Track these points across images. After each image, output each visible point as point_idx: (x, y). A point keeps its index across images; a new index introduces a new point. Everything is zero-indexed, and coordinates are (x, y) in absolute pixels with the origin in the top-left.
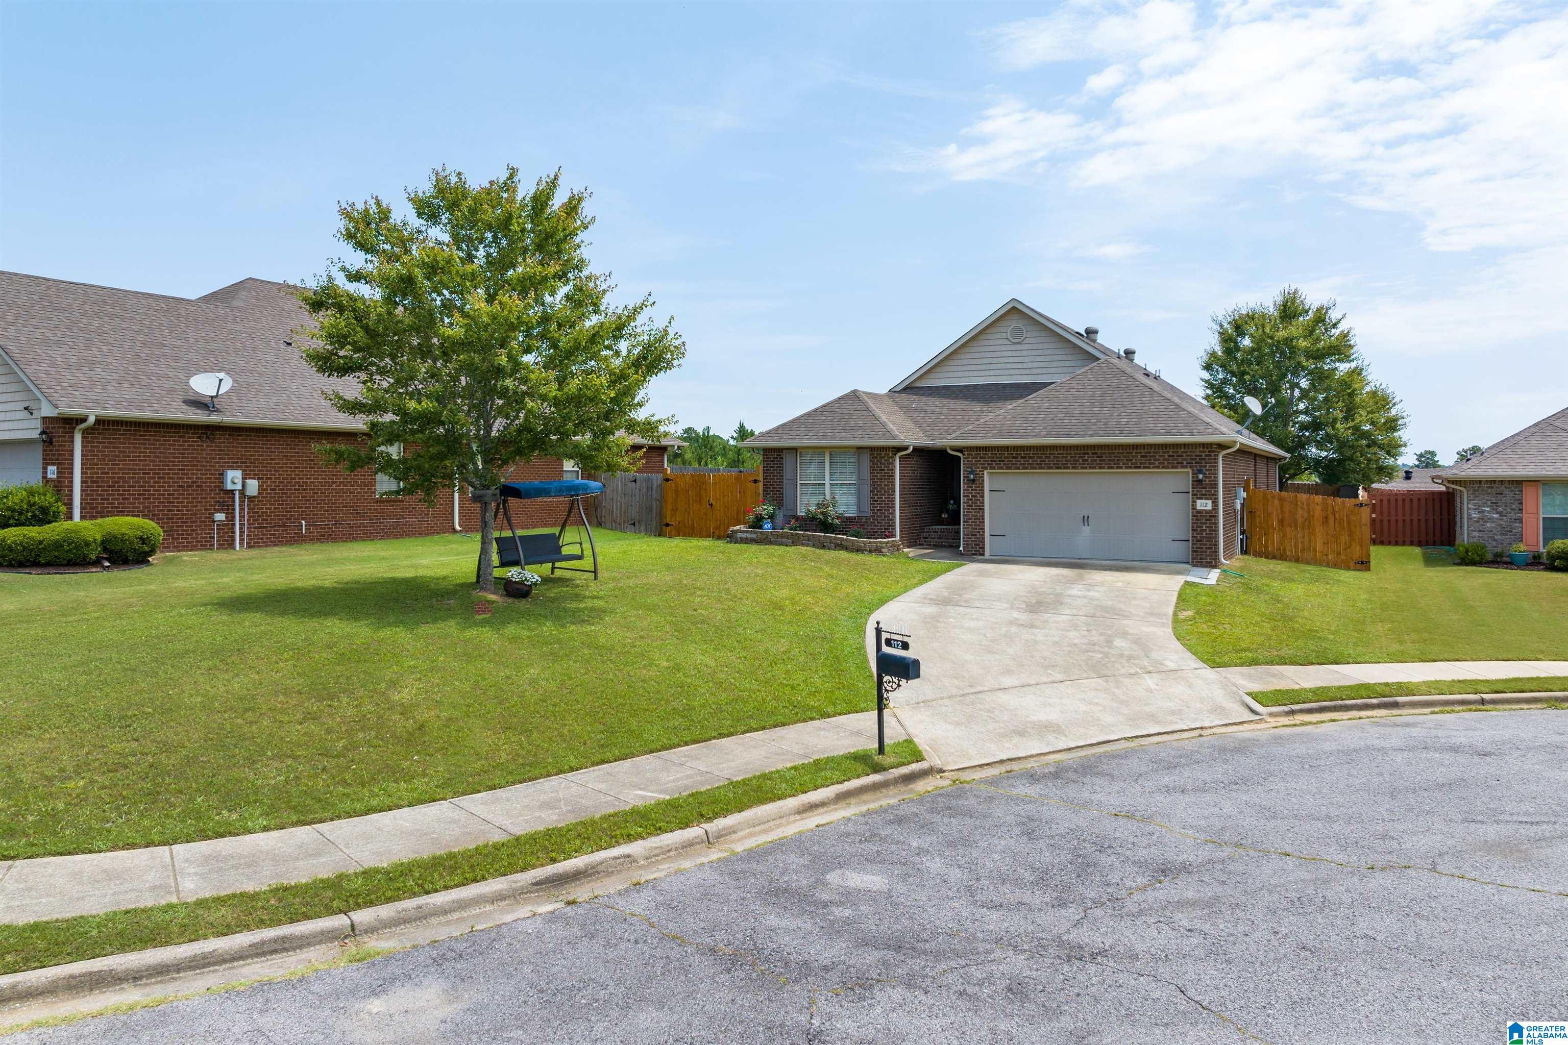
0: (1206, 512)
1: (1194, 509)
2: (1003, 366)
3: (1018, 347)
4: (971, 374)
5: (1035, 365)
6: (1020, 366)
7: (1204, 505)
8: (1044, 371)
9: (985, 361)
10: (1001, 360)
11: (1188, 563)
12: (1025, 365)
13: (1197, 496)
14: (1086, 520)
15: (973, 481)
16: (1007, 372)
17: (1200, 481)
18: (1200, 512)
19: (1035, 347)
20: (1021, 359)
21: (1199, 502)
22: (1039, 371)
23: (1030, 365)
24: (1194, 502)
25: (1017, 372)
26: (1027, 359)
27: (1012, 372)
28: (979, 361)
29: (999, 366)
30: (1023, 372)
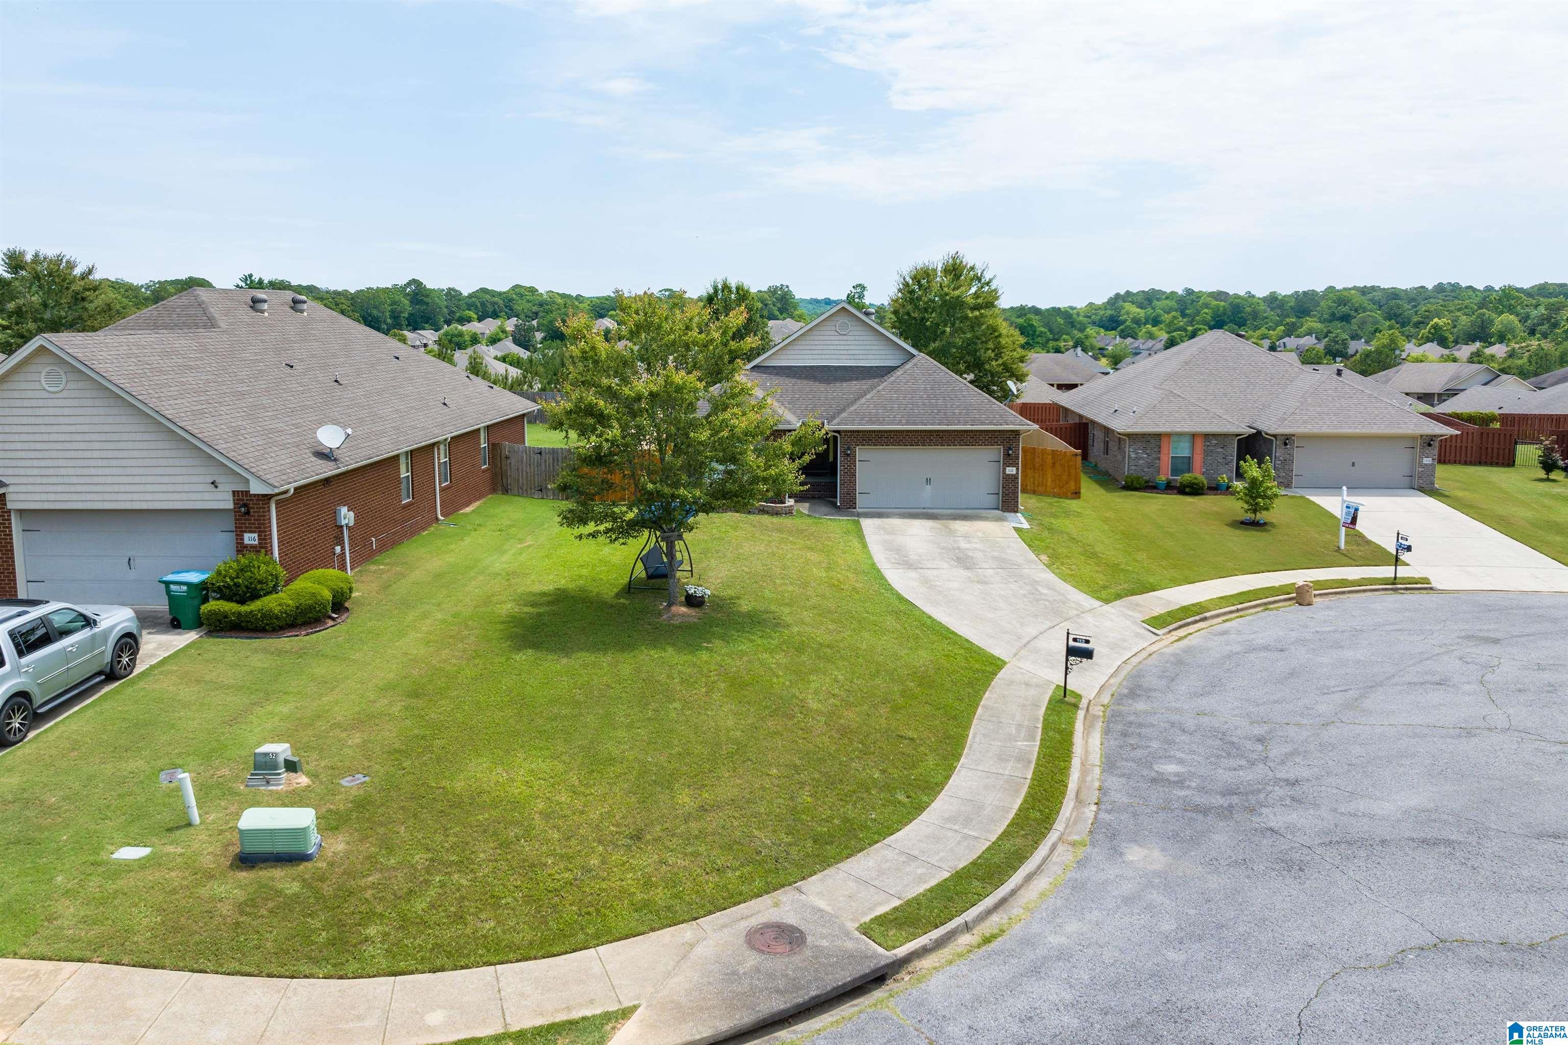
0: (1012, 475)
1: (1004, 473)
2: (833, 352)
3: (845, 338)
4: (807, 357)
5: (857, 352)
6: (846, 352)
7: (1011, 471)
8: (864, 357)
9: (818, 347)
10: (832, 347)
11: (998, 509)
12: (850, 352)
13: (1006, 465)
14: (928, 481)
15: (848, 455)
16: (835, 357)
17: (1009, 455)
18: (1009, 475)
19: (857, 338)
20: (846, 348)
21: (1008, 469)
22: (861, 357)
23: (853, 352)
24: (1004, 469)
25: (844, 357)
26: (851, 347)
27: (839, 357)
28: (814, 347)
29: (829, 352)
30: (848, 357)
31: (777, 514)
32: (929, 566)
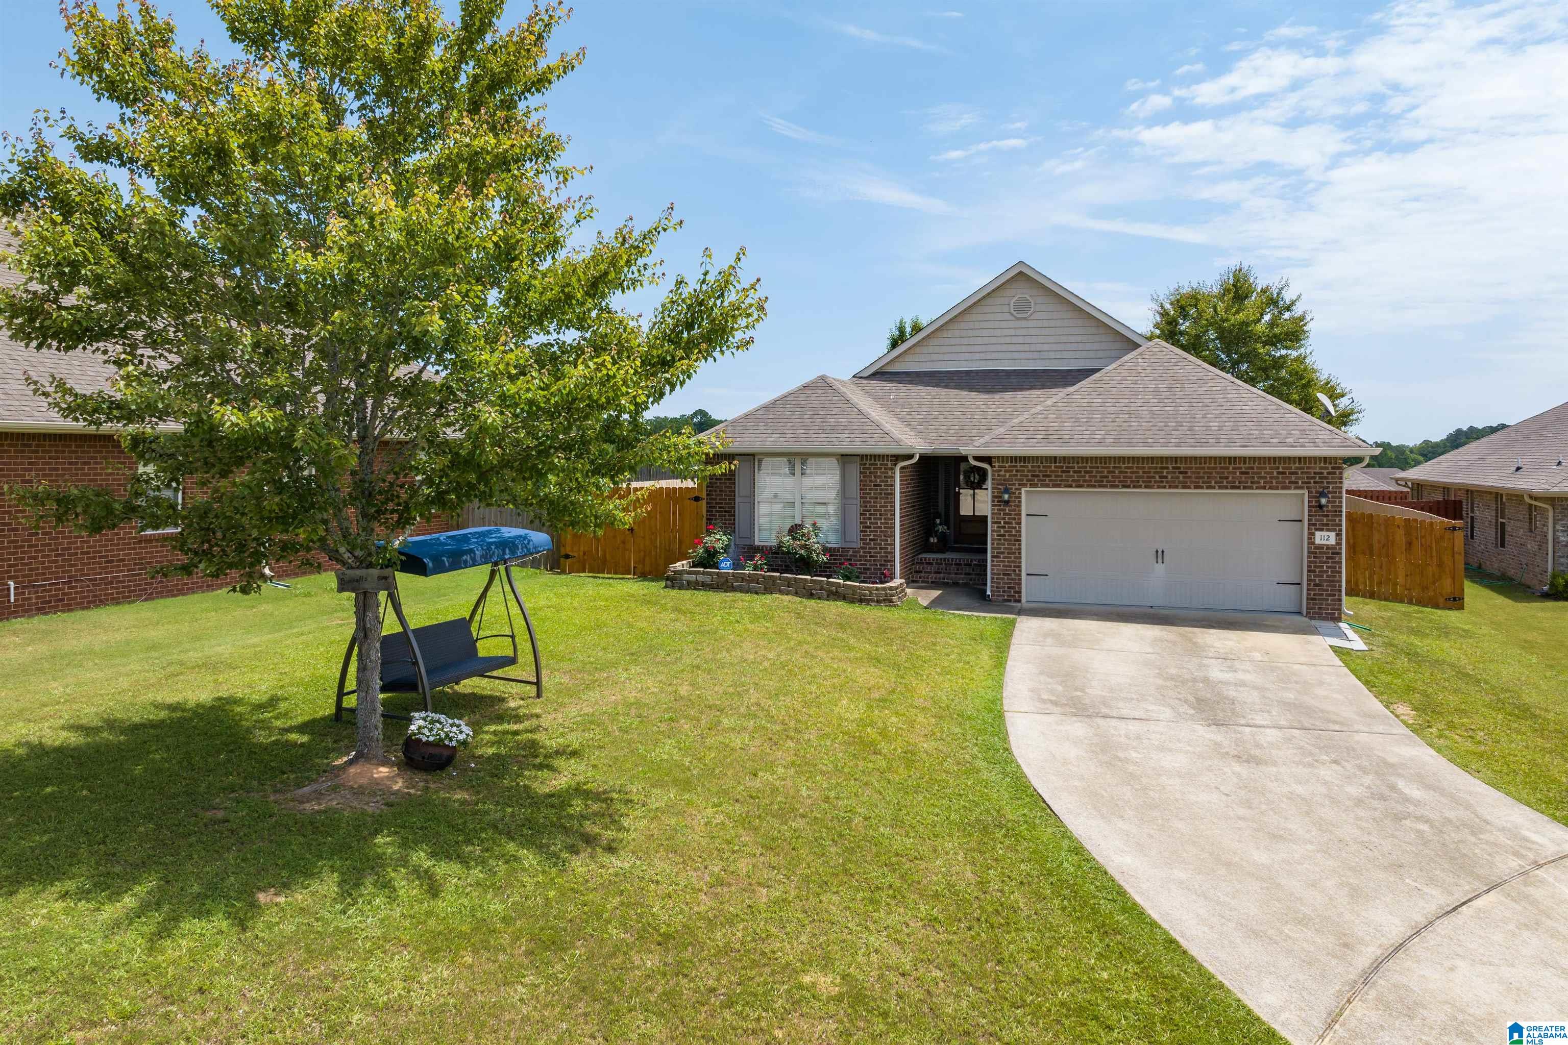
0: (1328, 547)
1: (1311, 542)
2: (1004, 348)
3: (1024, 323)
4: (962, 356)
5: (1046, 347)
6: (1026, 348)
7: (1325, 538)
8: (1058, 355)
9: (980, 341)
10: (1002, 340)
11: (1299, 613)
12: (1033, 348)
13: (1314, 526)
14: (1160, 555)
15: (1007, 503)
16: (1009, 355)
17: (1321, 507)
18: (1320, 547)
19: (1046, 324)
20: (1028, 339)
21: (1318, 534)
22: (1052, 355)
23: (1039, 347)
24: (1311, 535)
25: (1023, 355)
26: (1034, 339)
27: (1016, 355)
28: (972, 341)
29: (999, 348)
30: (1030, 355)
31: (861, 601)
32: (1125, 712)
